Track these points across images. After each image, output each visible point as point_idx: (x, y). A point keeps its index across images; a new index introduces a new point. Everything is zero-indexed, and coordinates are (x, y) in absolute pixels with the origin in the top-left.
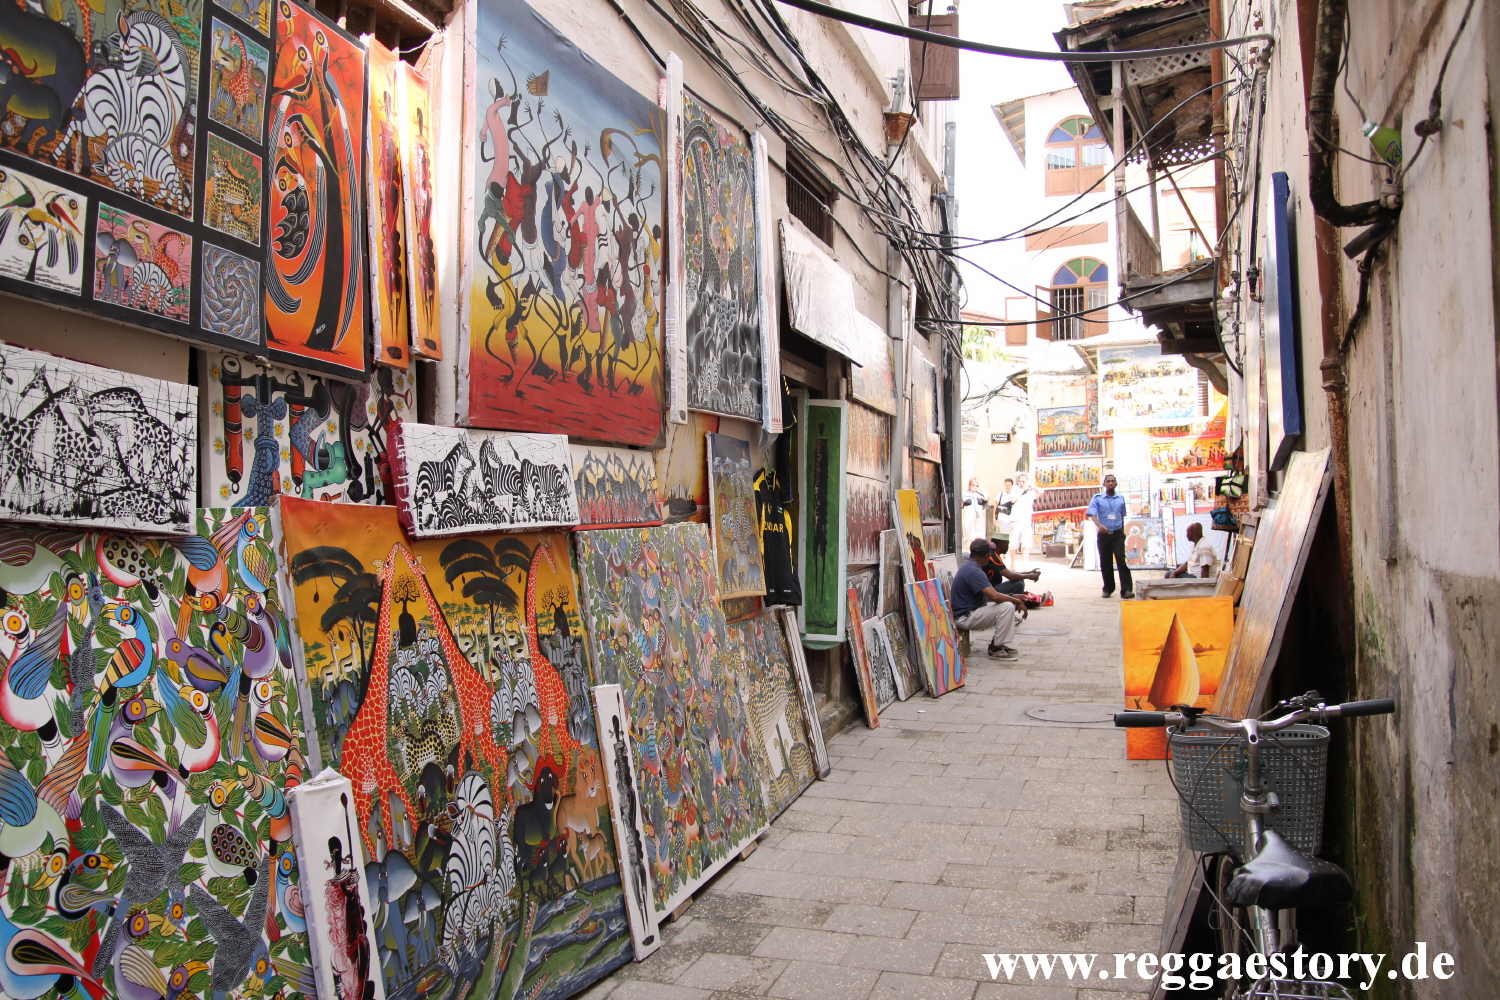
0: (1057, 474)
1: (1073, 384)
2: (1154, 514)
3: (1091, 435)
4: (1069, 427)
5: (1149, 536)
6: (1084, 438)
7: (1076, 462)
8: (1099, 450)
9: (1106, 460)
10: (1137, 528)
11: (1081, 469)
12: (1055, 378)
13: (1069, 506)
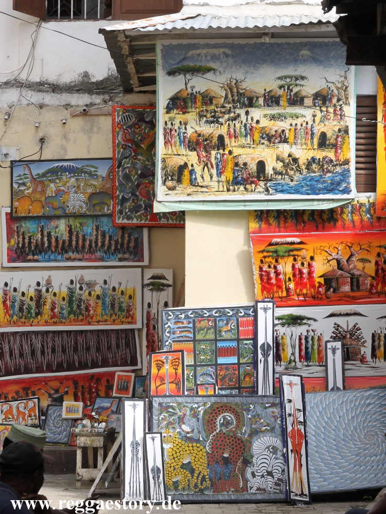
0: (49, 298)
1: (85, 113)
2: (264, 388)
3: (120, 221)
4: (76, 201)
5: (255, 433)
6: (106, 225)
7: (89, 275)
8: (136, 252)
9: (149, 273)
10: (229, 416)
11: (98, 290)
12: (49, 99)
13: (71, 367)
